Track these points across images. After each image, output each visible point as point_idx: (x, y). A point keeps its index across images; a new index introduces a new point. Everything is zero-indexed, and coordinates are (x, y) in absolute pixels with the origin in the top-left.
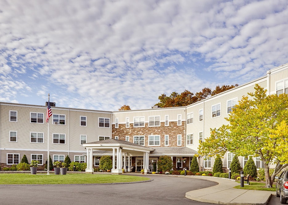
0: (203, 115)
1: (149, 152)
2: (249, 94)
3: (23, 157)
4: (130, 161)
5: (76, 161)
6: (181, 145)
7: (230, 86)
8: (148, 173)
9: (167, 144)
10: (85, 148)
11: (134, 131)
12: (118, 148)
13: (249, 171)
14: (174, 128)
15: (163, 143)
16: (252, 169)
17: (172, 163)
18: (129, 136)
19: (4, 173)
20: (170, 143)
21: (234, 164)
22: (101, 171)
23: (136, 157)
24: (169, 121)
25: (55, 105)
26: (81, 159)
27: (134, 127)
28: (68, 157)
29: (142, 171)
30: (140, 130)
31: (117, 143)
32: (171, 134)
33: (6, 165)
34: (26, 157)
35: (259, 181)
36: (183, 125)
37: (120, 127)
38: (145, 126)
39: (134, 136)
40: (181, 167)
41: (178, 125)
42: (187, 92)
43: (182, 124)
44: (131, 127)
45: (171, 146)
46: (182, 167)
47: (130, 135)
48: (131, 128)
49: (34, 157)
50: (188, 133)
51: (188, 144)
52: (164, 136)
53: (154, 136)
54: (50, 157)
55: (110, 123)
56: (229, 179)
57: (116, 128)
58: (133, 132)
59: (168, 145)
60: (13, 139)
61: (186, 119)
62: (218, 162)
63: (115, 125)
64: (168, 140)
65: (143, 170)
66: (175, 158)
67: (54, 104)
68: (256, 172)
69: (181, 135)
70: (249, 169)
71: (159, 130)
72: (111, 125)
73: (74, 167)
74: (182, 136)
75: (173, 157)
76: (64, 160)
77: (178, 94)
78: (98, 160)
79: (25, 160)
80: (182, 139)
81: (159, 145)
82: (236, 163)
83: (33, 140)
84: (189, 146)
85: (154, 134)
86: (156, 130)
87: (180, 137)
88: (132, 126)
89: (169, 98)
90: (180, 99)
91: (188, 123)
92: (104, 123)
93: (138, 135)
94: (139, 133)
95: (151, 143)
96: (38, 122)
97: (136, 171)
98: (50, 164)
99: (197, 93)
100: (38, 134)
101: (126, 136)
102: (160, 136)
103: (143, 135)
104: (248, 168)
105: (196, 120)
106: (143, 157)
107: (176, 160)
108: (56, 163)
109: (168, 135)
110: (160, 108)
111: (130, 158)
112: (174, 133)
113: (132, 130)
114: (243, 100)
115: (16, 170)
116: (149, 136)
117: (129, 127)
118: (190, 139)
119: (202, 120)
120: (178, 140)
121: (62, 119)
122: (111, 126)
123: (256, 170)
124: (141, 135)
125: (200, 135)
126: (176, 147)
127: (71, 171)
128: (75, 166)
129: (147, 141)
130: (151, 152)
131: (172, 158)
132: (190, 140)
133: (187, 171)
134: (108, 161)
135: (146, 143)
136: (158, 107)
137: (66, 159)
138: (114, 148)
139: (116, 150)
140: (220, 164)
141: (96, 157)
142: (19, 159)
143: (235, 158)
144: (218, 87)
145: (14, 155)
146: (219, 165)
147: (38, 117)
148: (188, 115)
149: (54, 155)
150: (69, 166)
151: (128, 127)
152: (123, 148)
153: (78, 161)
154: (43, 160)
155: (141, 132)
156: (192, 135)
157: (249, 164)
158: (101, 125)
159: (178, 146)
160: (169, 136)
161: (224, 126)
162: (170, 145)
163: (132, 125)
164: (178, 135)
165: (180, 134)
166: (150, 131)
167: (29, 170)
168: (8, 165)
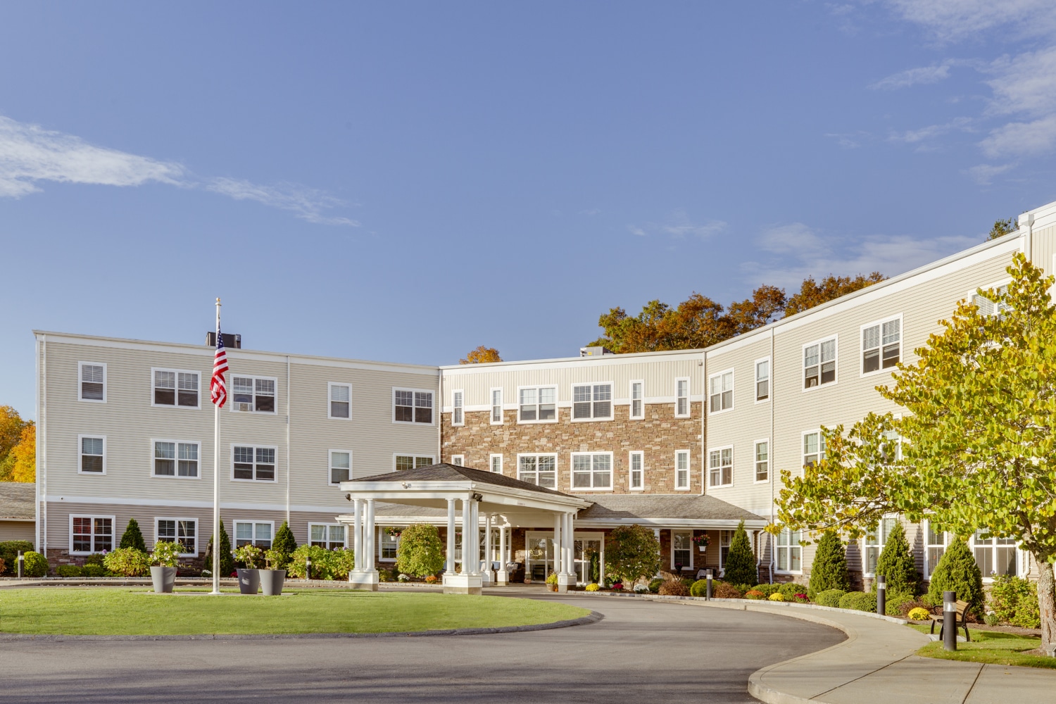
0: (769, 378)
1: (575, 511)
2: (985, 294)
3: (128, 529)
4: (507, 543)
5: (313, 544)
6: (688, 488)
7: (853, 279)
8: (571, 587)
9: (636, 483)
10: (349, 498)
11: (520, 435)
12: (465, 497)
13: (953, 587)
14: (664, 425)
15: (622, 481)
16: (966, 578)
17: (659, 553)
18: (501, 455)
19: (58, 584)
20: (648, 481)
21: (890, 560)
22: (405, 581)
23: (528, 529)
24: (645, 400)
25: (239, 342)
26: (333, 536)
27: (519, 422)
28: (287, 529)
29: (549, 579)
30: (540, 435)
31: (464, 479)
32: (651, 449)
33: (67, 556)
34: (138, 530)
35: (994, 625)
36: (695, 417)
37: (468, 422)
38: (560, 418)
39: (519, 455)
40: (688, 565)
41: (677, 415)
42: (701, 299)
43: (692, 412)
44: (507, 424)
45: (653, 491)
46: (691, 568)
47: (507, 451)
48: (509, 427)
49: (166, 528)
50: (715, 445)
51: (713, 483)
52: (625, 454)
53: (592, 454)
54: (222, 527)
55: (433, 408)
56: (877, 616)
57: (453, 424)
58: (517, 441)
59: (642, 488)
60: (92, 464)
61: (706, 394)
62: (829, 551)
63: (453, 415)
64: (642, 471)
65: (553, 576)
66: (666, 534)
67: (236, 339)
68: (979, 591)
69: (688, 452)
70: (952, 579)
71: (610, 435)
72: (437, 416)
73: (308, 563)
74: (693, 456)
75: (662, 531)
76: (272, 539)
77: (667, 309)
78: (393, 538)
79: (134, 538)
80: (692, 466)
81: (609, 485)
82: (899, 554)
83: (164, 467)
84: (717, 492)
85: (591, 448)
86: (599, 434)
87: (685, 459)
88: (513, 418)
89: (635, 321)
90: (675, 323)
91: (712, 410)
92: (414, 407)
93: (535, 451)
94: (537, 443)
95: (581, 480)
96: (180, 404)
97: (526, 580)
98: (221, 554)
99: (736, 306)
100: (179, 444)
101: (492, 455)
102: (611, 453)
103: (552, 450)
104: (949, 574)
105: (744, 396)
106: (552, 529)
107: (670, 541)
108: (242, 550)
109: (642, 453)
110: (612, 355)
111: (507, 531)
112: (661, 444)
113: (511, 434)
114: (962, 318)
115: (102, 575)
116: (573, 454)
117: (501, 422)
118: (721, 467)
119: (766, 397)
120: (677, 470)
121: (262, 393)
122: (437, 420)
123: (979, 584)
124: (543, 450)
125: (758, 450)
126: (669, 494)
127: (295, 577)
128: (310, 559)
129: (564, 472)
130: (582, 513)
131: (657, 534)
132: (721, 472)
133: (713, 580)
134: (427, 545)
135: (561, 479)
136: (605, 351)
137: (277, 535)
138: (450, 498)
139: (458, 504)
140: (839, 560)
141: (384, 528)
142: (113, 535)
143: (896, 537)
144: (808, 285)
145: (96, 520)
146: (834, 562)
147: (180, 386)
148: (712, 379)
149: (235, 522)
150: (291, 560)
151: (497, 423)
152: (483, 499)
153: (320, 544)
154: (196, 538)
155: (544, 441)
156: (727, 452)
157: (951, 561)
158: (403, 414)
159: (678, 492)
160: (647, 456)
161: (872, 419)
162: (649, 488)
163: (511, 413)
164: (677, 452)
165: (684, 446)
166: (576, 436)
167: (145, 573)
168: (76, 557)
